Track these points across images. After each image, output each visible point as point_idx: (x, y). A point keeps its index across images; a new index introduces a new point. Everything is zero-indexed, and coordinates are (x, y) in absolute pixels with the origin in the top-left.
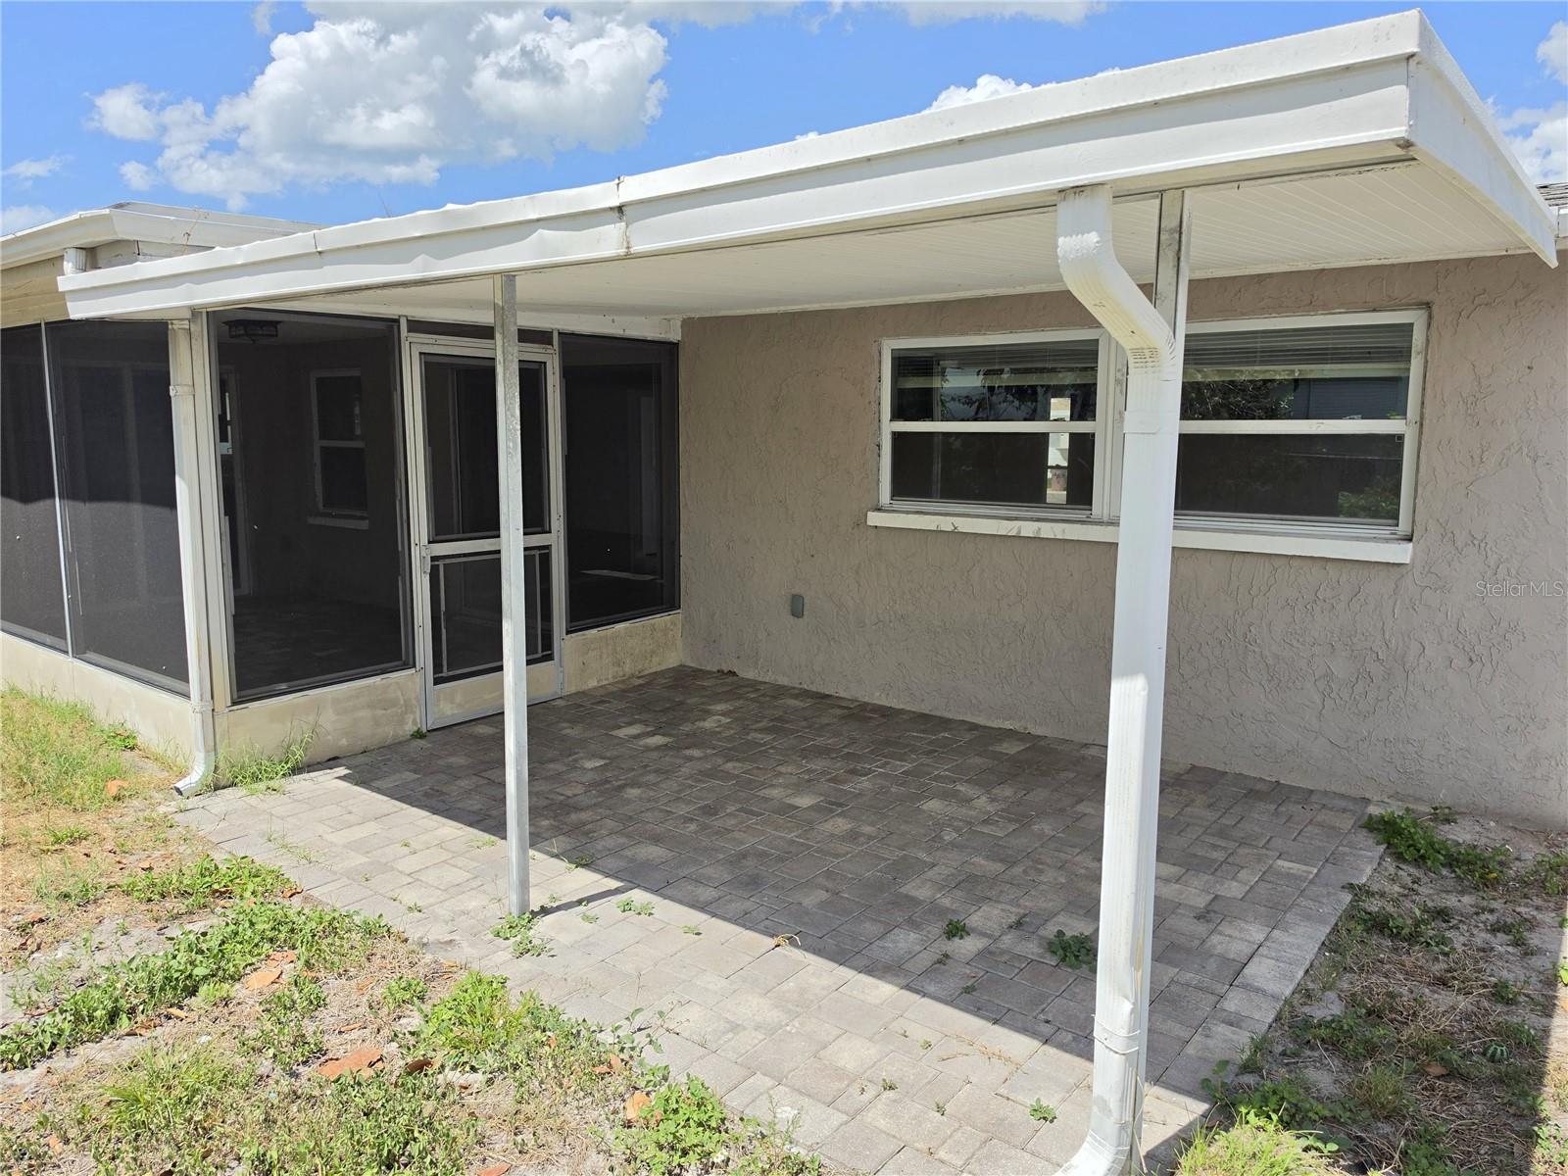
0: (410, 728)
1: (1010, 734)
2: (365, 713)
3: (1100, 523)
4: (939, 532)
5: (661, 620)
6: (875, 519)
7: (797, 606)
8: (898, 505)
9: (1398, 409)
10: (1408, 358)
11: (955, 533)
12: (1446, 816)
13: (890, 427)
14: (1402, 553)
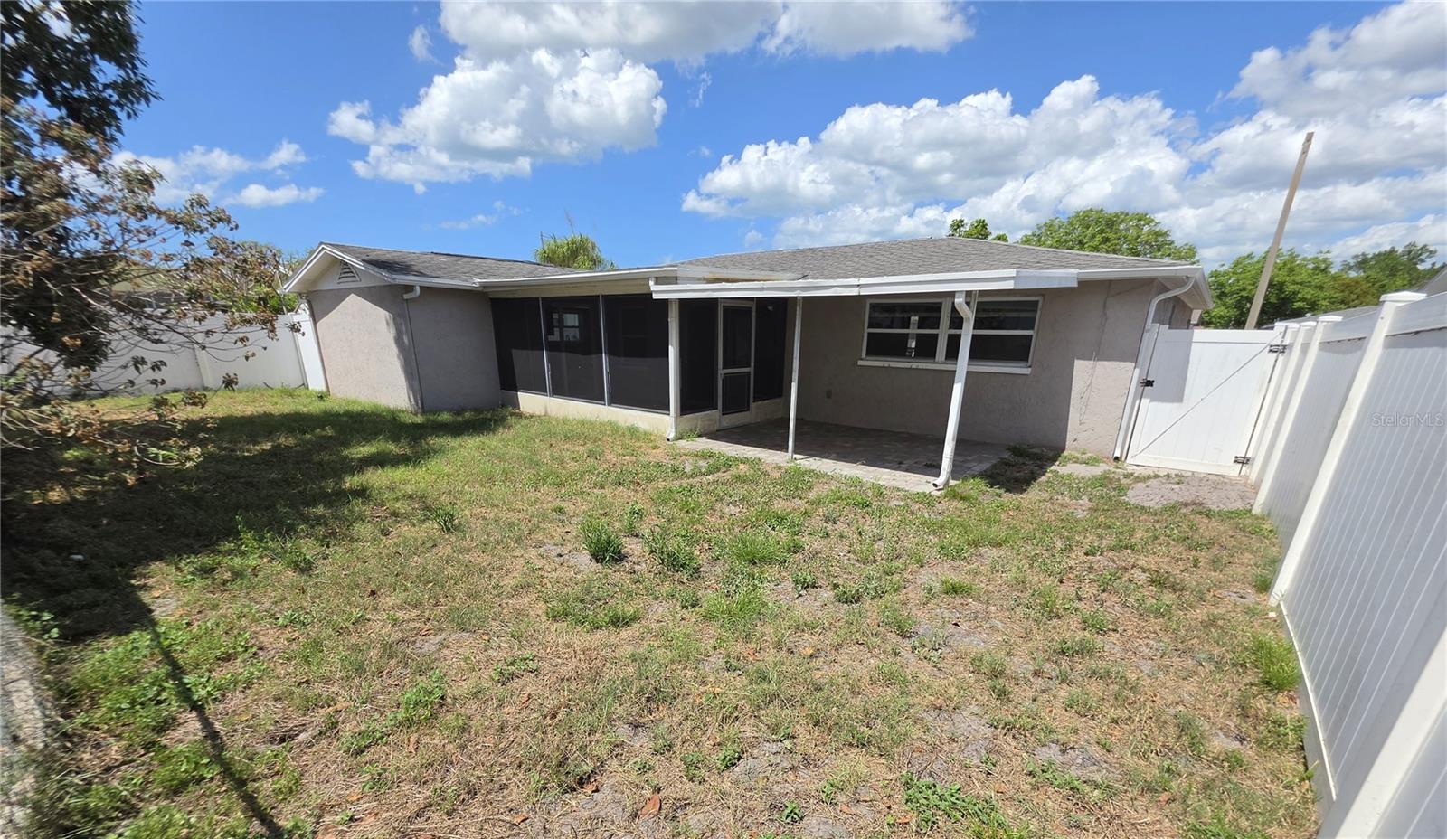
0: (716, 428)
1: (903, 433)
2: (706, 422)
3: (938, 363)
4: (884, 367)
5: (778, 400)
6: (860, 363)
7: (829, 395)
8: (868, 358)
9: (1032, 328)
10: (1036, 312)
11: (889, 367)
12: (1031, 447)
13: (867, 330)
14: (1027, 371)
